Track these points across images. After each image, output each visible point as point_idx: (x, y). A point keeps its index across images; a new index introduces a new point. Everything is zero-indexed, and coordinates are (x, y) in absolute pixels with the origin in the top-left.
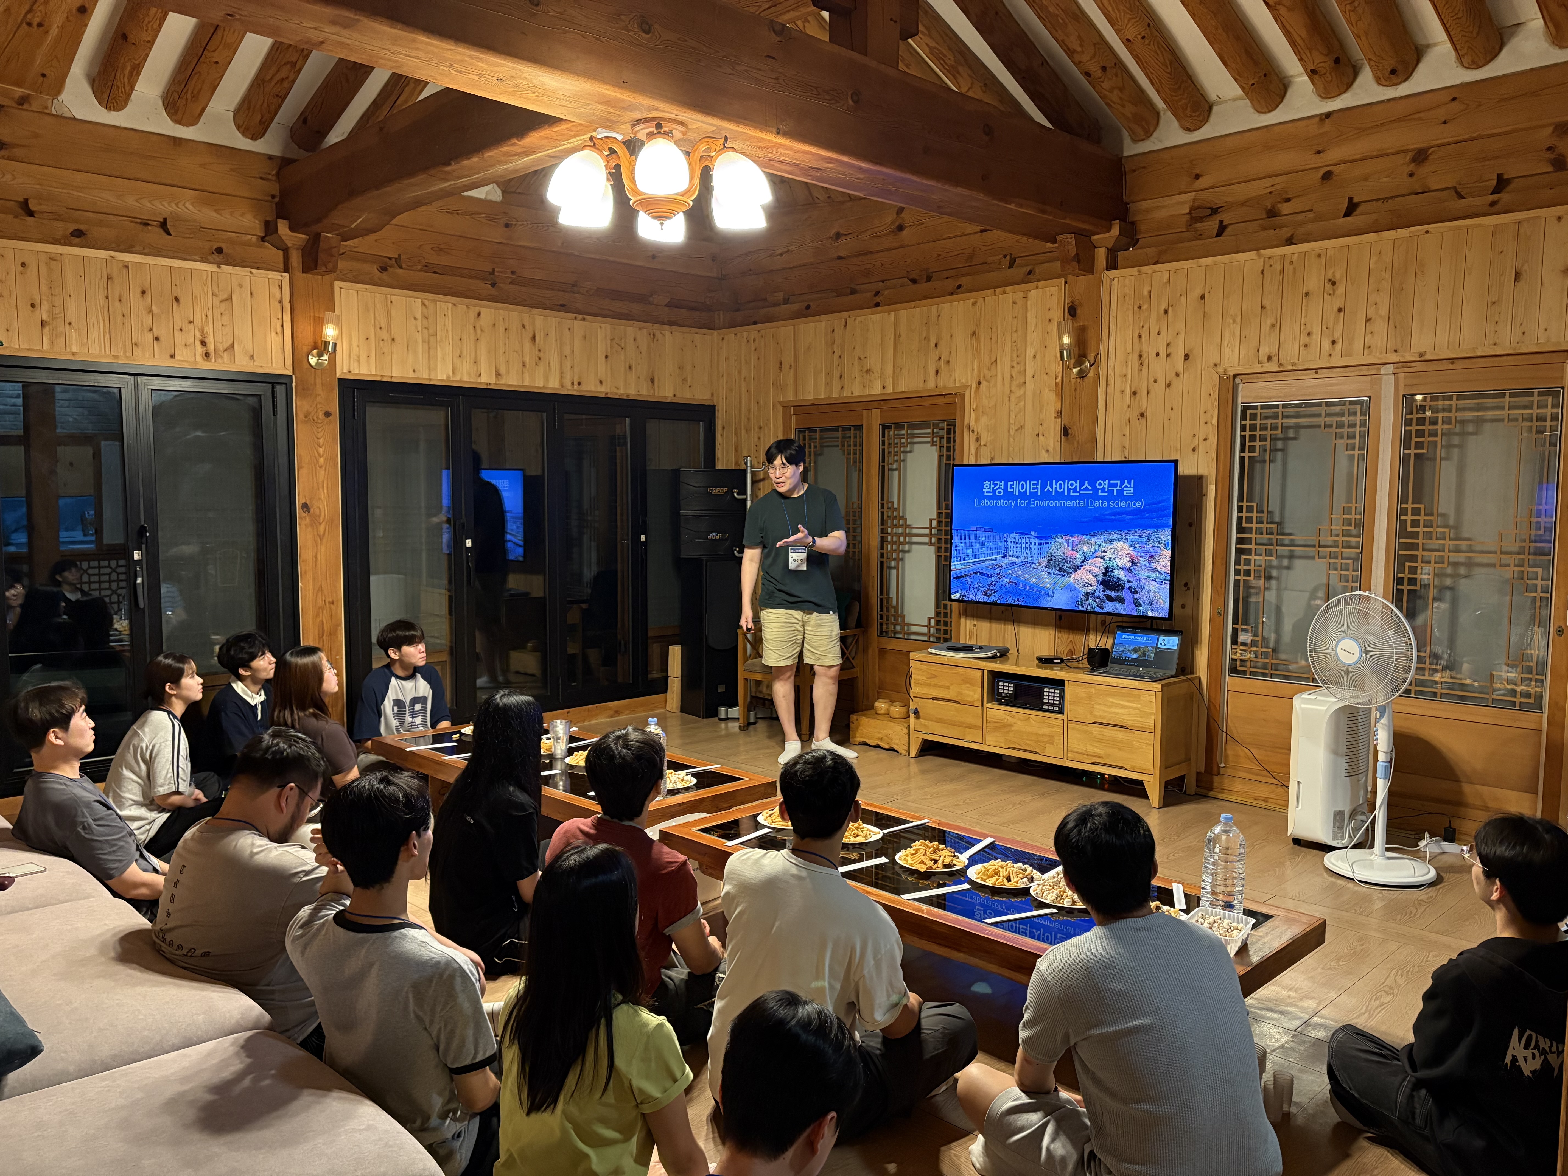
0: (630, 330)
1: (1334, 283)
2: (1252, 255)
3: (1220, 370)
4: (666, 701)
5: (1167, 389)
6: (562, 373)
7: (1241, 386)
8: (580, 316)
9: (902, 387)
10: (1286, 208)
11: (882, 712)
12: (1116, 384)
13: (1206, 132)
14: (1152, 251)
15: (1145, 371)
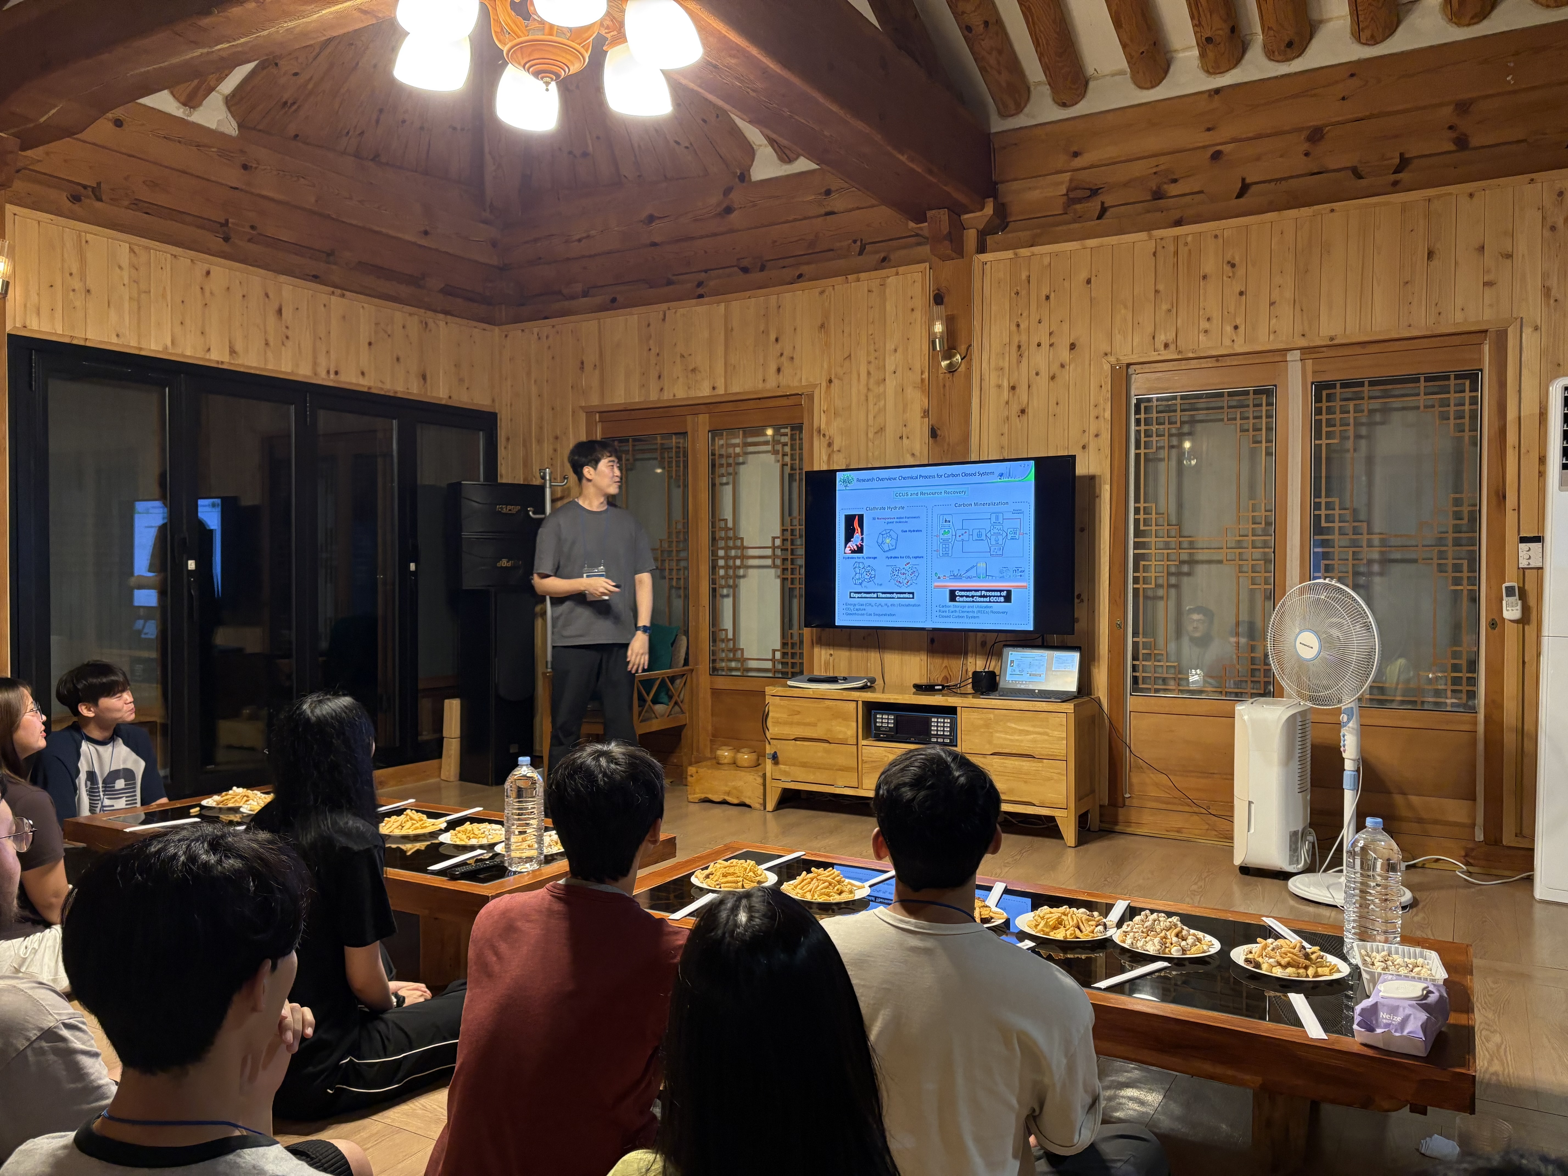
0: (398, 315)
1: (1233, 266)
2: (1143, 235)
3: (1112, 359)
4: (440, 768)
5: (1051, 383)
6: (315, 358)
7: (1134, 377)
8: (339, 291)
9: (736, 388)
10: (1173, 189)
11: (726, 761)
12: (992, 379)
13: (1082, 108)
14: (1024, 235)
15: (1025, 361)
